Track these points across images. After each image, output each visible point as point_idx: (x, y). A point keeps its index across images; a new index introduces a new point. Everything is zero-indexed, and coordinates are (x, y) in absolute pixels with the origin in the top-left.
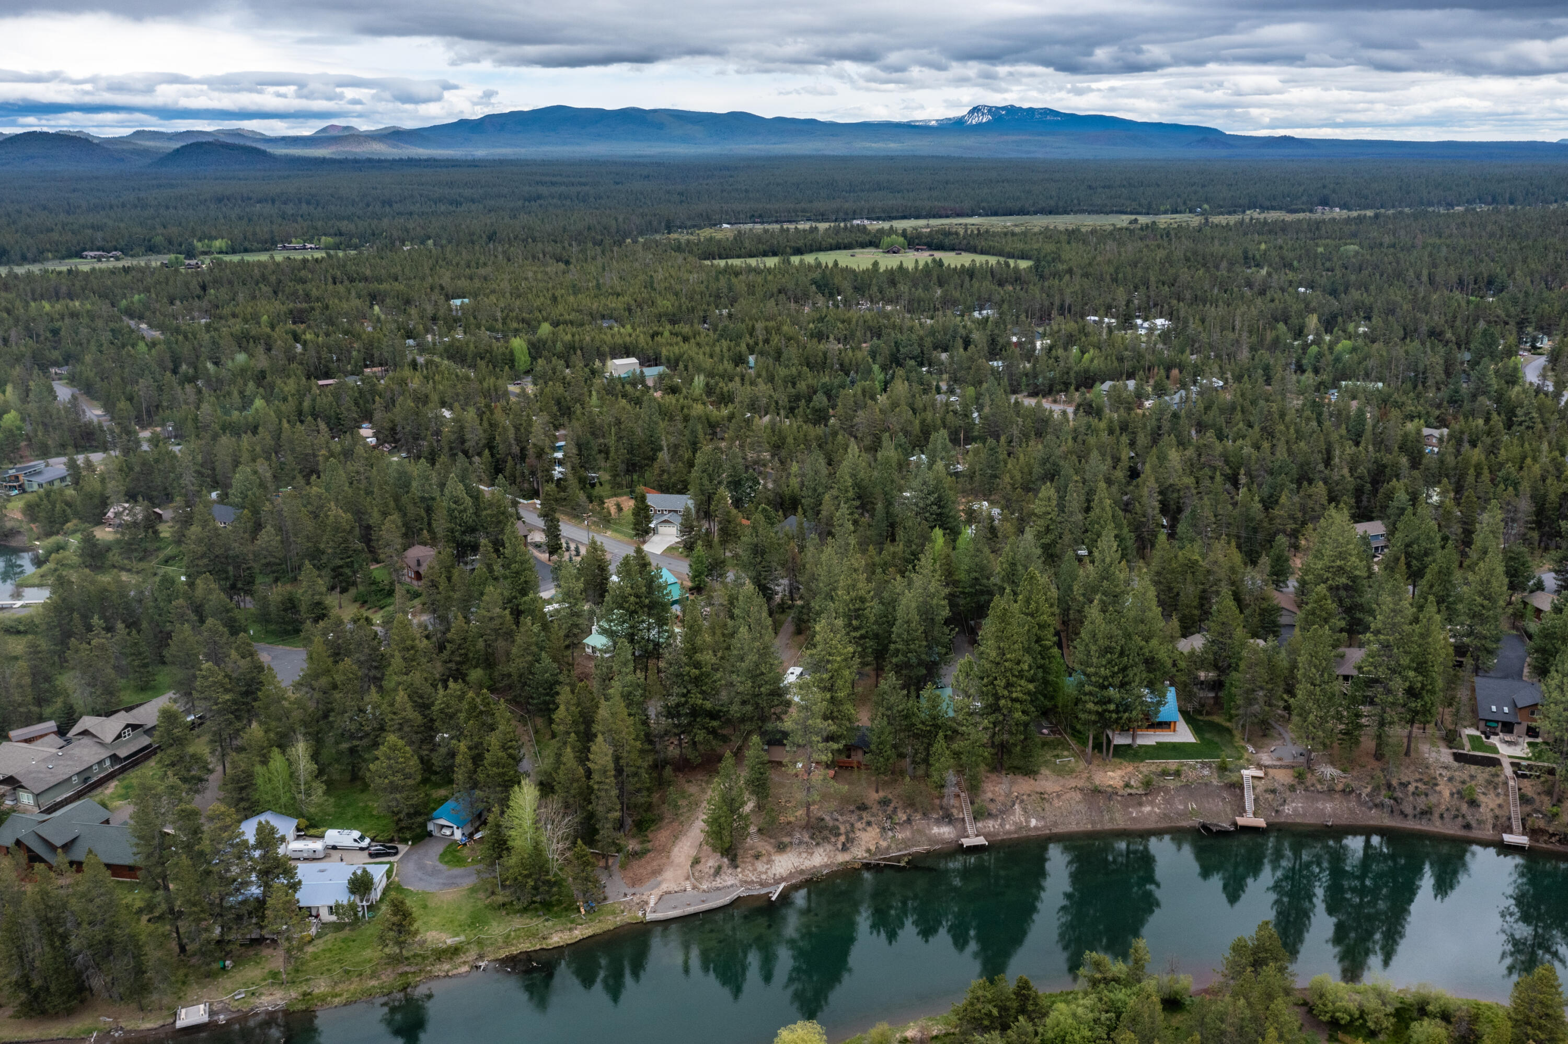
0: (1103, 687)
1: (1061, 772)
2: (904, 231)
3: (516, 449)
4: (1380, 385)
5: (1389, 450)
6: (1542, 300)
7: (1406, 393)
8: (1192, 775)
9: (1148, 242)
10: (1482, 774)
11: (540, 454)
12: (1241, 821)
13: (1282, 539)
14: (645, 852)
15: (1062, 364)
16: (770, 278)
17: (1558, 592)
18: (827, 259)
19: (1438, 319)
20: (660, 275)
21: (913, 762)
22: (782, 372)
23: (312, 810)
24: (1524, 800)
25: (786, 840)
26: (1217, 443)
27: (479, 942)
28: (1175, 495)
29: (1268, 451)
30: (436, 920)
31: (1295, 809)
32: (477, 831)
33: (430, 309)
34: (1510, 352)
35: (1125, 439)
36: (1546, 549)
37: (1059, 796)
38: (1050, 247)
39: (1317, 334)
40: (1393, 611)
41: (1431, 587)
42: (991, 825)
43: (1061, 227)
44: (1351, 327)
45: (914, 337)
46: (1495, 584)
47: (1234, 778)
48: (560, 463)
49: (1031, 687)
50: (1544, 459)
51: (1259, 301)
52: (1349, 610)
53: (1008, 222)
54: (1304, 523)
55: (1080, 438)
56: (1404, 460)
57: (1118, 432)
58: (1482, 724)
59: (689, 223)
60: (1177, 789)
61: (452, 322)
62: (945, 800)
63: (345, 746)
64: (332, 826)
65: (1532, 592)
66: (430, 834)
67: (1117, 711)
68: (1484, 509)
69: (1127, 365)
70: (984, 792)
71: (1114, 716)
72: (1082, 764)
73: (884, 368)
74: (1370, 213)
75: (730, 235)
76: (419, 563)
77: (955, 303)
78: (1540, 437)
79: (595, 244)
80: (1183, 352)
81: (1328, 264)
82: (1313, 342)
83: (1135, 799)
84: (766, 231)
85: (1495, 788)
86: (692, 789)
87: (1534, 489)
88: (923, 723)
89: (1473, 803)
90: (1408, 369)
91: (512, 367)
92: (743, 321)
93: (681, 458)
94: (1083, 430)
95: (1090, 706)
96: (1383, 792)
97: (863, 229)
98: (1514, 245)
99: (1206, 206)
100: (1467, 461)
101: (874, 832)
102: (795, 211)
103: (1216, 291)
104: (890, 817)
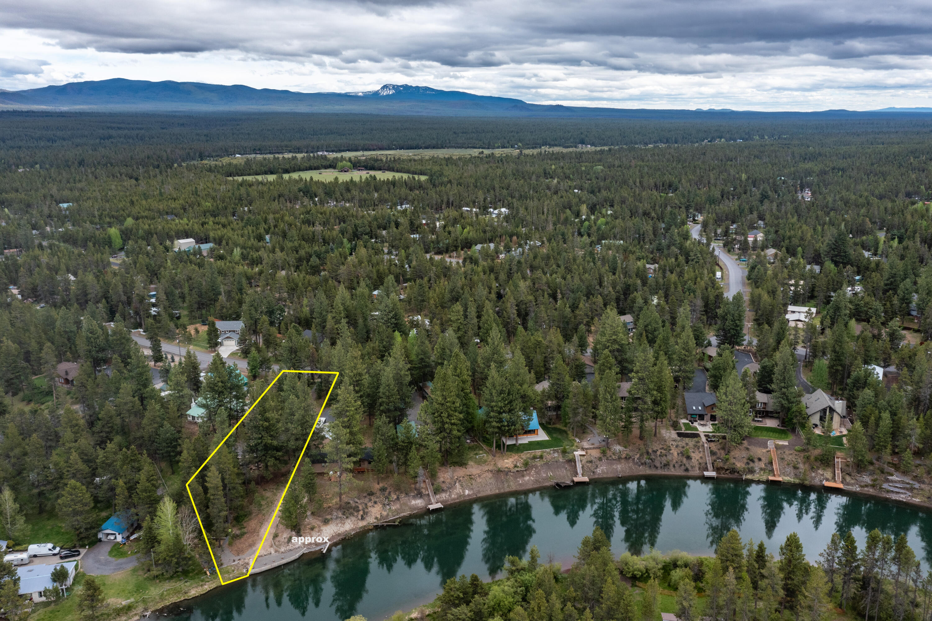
0: (500, 413)
1: (480, 462)
2: (350, 158)
3: (124, 298)
4: (622, 242)
5: (630, 277)
6: (696, 195)
7: (635, 246)
8: (549, 457)
9: (491, 165)
10: (691, 442)
11: (142, 299)
12: (576, 479)
13: (582, 327)
14: (243, 534)
15: (453, 235)
16: (272, 188)
17: (719, 346)
18: (306, 175)
19: (647, 206)
20: (201, 186)
21: (398, 465)
22: (289, 244)
23: (17, 534)
24: (713, 453)
25: (329, 517)
26: (543, 276)
27: (144, 601)
28: (524, 306)
29: (570, 279)
30: (113, 591)
31: (602, 471)
32: (132, 534)
33: (46, 211)
34: (684, 223)
35: (492, 276)
36: (710, 325)
37: (479, 476)
38: (436, 168)
39: (588, 215)
40: (644, 360)
41: (660, 347)
42: (444, 496)
43: (441, 156)
44: (604, 211)
45: (366, 222)
46: (690, 343)
47: (570, 456)
48: (154, 305)
49: (461, 416)
50: (706, 278)
51: (555, 197)
52: (620, 363)
53: (410, 153)
54: (592, 319)
55: (468, 277)
56: (639, 282)
57: (488, 272)
58: (689, 417)
59: (214, 154)
60: (541, 466)
61: (62, 219)
62: (418, 485)
63: (36, 491)
64: (30, 543)
65: (706, 347)
66: (100, 540)
67: (508, 426)
68: (680, 306)
69: (488, 235)
70: (439, 478)
71: (507, 428)
72: (490, 457)
73: (350, 241)
74: (606, 148)
75: (242, 162)
76: (67, 373)
77: (386, 201)
78: (703, 267)
79: (154, 167)
80: (518, 227)
81: (588, 177)
82: (585, 220)
83: (520, 473)
84: (265, 159)
85: (698, 449)
86: (268, 494)
87: (703, 294)
88: (403, 442)
89: (689, 458)
90: (635, 233)
91: (110, 246)
92: (259, 214)
93: (233, 299)
94: (469, 272)
95: (494, 424)
96: (645, 456)
97: (325, 158)
98: (680, 166)
99: (520, 144)
100: (669, 281)
101: (378, 507)
102: (282, 147)
103: (531, 192)
104: (387, 498)
